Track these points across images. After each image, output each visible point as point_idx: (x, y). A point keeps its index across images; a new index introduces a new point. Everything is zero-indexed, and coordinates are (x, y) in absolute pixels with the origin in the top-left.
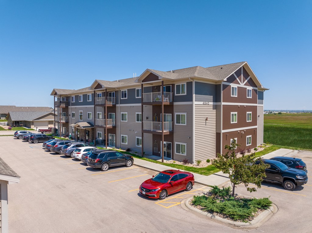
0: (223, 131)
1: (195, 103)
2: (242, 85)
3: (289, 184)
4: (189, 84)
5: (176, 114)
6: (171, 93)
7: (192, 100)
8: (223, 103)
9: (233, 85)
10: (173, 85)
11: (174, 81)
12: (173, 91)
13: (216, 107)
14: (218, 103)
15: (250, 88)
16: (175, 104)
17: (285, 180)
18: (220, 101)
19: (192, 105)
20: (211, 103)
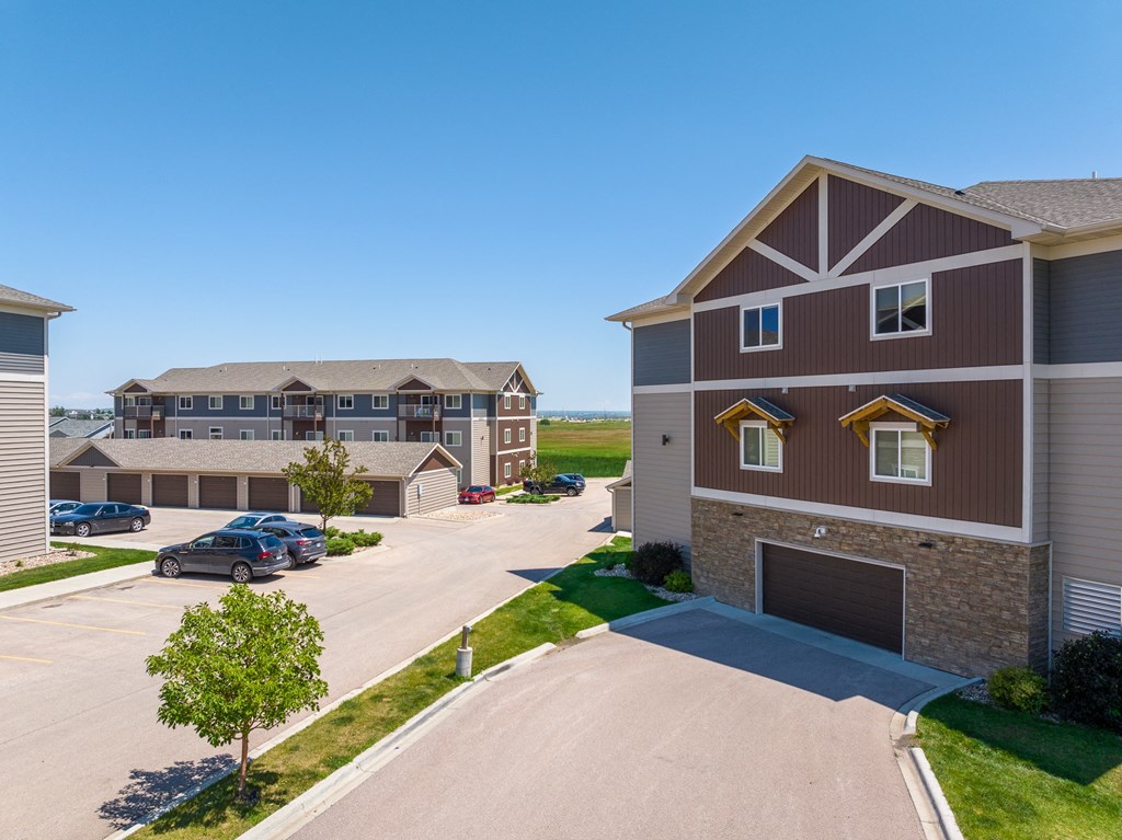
0: (499, 453)
1: (473, 419)
2: (515, 393)
3: (571, 492)
4: (466, 397)
5: (446, 432)
6: (439, 406)
7: (470, 416)
8: (499, 418)
9: (507, 394)
10: (442, 396)
11: (442, 390)
12: (442, 403)
13: (489, 423)
14: (493, 418)
15: (522, 395)
16: (444, 419)
17: (568, 488)
18: (495, 416)
19: (470, 422)
20: (485, 418)
